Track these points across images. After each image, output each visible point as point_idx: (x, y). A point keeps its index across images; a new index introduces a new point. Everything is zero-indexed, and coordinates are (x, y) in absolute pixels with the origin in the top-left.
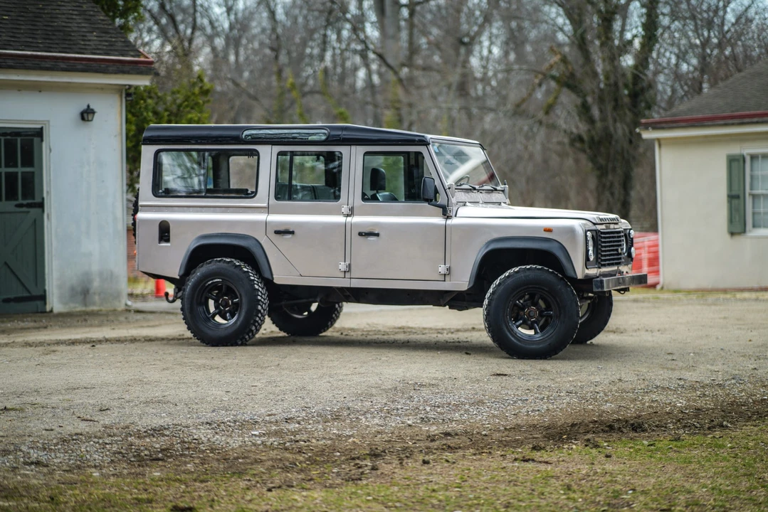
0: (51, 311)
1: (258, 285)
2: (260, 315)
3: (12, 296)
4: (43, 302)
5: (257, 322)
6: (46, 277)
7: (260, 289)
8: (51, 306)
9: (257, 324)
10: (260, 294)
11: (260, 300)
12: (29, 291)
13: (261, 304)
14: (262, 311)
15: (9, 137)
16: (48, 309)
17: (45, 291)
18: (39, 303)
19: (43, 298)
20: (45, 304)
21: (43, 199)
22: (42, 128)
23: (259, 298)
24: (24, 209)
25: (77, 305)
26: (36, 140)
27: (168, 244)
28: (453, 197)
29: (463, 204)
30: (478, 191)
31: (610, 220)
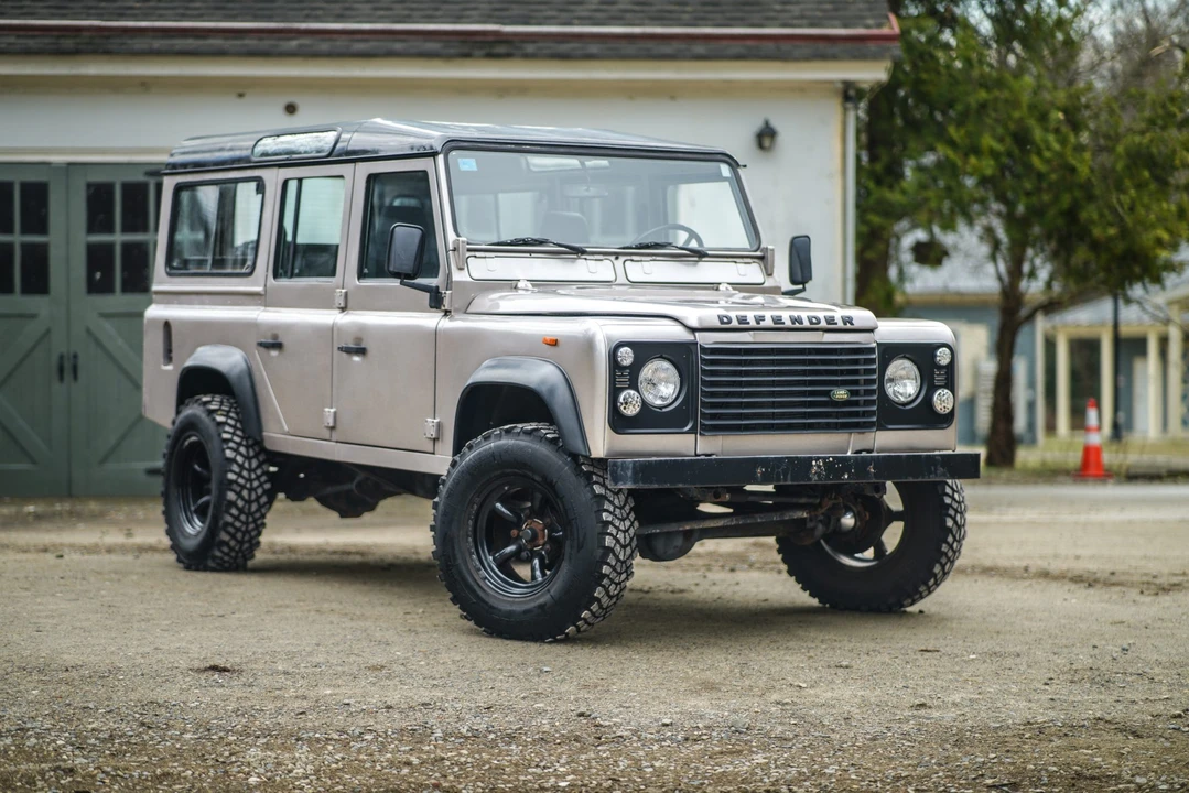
1: (236, 451)
5: (232, 525)
7: (240, 459)
9: (231, 530)
10: (235, 468)
11: (236, 482)
13: (238, 489)
14: (240, 503)
23: (231, 476)
27: (170, 367)
28: (461, 269)
29: (511, 285)
30: (617, 258)
31: (794, 320)
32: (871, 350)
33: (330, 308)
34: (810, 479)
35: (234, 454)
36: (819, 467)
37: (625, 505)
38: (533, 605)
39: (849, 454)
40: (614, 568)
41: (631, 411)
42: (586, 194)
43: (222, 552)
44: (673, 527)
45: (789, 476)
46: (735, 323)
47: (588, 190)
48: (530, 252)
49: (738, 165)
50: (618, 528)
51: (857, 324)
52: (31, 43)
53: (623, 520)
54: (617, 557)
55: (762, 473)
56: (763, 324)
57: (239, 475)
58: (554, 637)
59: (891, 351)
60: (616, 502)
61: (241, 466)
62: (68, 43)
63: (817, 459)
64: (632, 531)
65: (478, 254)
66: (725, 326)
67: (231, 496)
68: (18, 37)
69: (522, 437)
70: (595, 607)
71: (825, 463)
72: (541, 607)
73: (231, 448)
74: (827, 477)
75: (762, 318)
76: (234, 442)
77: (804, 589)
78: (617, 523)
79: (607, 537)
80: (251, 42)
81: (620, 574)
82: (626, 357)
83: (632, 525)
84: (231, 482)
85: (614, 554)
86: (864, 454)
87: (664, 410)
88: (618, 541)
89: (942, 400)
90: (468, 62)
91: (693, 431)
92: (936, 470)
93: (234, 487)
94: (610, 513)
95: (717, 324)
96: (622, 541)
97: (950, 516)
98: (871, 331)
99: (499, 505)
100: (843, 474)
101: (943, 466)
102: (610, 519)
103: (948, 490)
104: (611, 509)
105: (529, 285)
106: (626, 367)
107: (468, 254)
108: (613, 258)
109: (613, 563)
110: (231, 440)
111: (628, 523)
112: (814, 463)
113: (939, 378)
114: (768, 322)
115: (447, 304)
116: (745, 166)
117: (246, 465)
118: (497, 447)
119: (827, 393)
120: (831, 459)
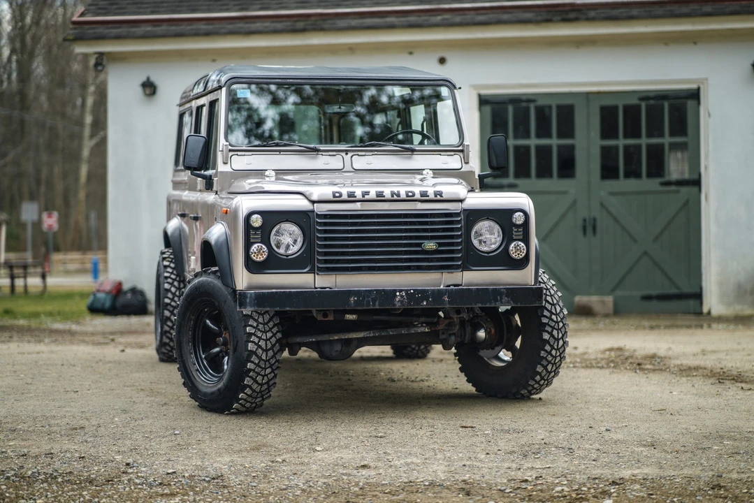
0: (709, 313)
1: (172, 284)
2: (169, 323)
3: (654, 292)
4: (698, 302)
6: (704, 271)
7: (173, 290)
8: (709, 306)
10: (170, 295)
12: (678, 288)
13: (171, 309)
15: (652, 102)
16: (705, 310)
17: (701, 288)
18: (692, 303)
19: (698, 296)
20: (701, 303)
21: (700, 175)
22: (699, 89)
23: (167, 301)
24: (673, 188)
25: (745, 307)
26: (690, 104)
28: (225, 163)
29: (260, 173)
30: (347, 154)
31: (393, 194)
32: (458, 215)
33: (196, 191)
34: (395, 305)
35: (170, 286)
36: (402, 296)
37: (269, 322)
38: (216, 389)
39: (442, 287)
40: (257, 365)
41: (260, 258)
42: (339, 110)
43: (167, 350)
44: (325, 337)
45: (377, 303)
46: (345, 197)
47: (340, 108)
48: (280, 151)
49: (455, 88)
50: (260, 338)
51: (445, 197)
52: (279, 26)
53: (265, 332)
54: (260, 358)
55: (355, 300)
56: (367, 197)
57: (172, 300)
58: (229, 411)
59: (476, 215)
60: (261, 320)
61: (174, 294)
62: (300, 25)
63: (401, 291)
64: (273, 340)
65: (239, 153)
66: (337, 199)
67: (167, 313)
68: (273, 22)
69: (212, 276)
70: (248, 391)
71: (407, 294)
72: (219, 390)
73: (168, 283)
74: (409, 303)
75: (368, 193)
76: (172, 278)
77: (468, 381)
78: (259, 334)
79: (250, 344)
80: (412, 19)
81: (265, 369)
82: (257, 221)
83: (274, 335)
84: (167, 304)
85: (257, 356)
86: (452, 287)
87: (290, 257)
88: (260, 347)
89: (516, 249)
90: (550, 24)
91: (312, 271)
92: (501, 299)
93: (169, 307)
94: (254, 327)
95: (331, 198)
96: (264, 346)
97: (547, 332)
98: (461, 201)
99: (208, 321)
100: (422, 302)
101: (507, 296)
102: (253, 331)
103: (546, 313)
104: (255, 325)
105: (273, 173)
106: (256, 229)
107: (231, 154)
108: (343, 154)
109: (257, 362)
110: (169, 277)
111: (269, 335)
112: (398, 294)
113: (517, 233)
114: (372, 195)
115: (215, 188)
116: (460, 88)
117: (177, 293)
118: (199, 282)
119: (419, 245)
120: (412, 291)
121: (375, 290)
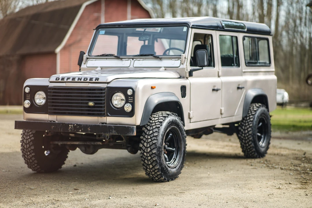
30: (133, 59)
31: (79, 79)
32: (104, 89)
34: (69, 131)
36: (71, 127)
42: (143, 39)
45: (62, 129)
46: (60, 80)
55: (53, 127)
63: (71, 124)
66: (57, 81)
71: (73, 126)
74: (74, 130)
91: (48, 113)
92: (112, 131)
95: (55, 80)
98: (108, 83)
100: (79, 130)
101: (115, 130)
105: (100, 69)
106: (28, 94)
108: (131, 59)
112: (70, 126)
113: (130, 99)
119: (86, 103)
120: (76, 125)
121: (61, 123)
